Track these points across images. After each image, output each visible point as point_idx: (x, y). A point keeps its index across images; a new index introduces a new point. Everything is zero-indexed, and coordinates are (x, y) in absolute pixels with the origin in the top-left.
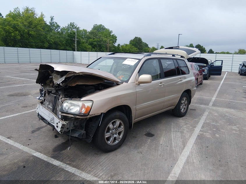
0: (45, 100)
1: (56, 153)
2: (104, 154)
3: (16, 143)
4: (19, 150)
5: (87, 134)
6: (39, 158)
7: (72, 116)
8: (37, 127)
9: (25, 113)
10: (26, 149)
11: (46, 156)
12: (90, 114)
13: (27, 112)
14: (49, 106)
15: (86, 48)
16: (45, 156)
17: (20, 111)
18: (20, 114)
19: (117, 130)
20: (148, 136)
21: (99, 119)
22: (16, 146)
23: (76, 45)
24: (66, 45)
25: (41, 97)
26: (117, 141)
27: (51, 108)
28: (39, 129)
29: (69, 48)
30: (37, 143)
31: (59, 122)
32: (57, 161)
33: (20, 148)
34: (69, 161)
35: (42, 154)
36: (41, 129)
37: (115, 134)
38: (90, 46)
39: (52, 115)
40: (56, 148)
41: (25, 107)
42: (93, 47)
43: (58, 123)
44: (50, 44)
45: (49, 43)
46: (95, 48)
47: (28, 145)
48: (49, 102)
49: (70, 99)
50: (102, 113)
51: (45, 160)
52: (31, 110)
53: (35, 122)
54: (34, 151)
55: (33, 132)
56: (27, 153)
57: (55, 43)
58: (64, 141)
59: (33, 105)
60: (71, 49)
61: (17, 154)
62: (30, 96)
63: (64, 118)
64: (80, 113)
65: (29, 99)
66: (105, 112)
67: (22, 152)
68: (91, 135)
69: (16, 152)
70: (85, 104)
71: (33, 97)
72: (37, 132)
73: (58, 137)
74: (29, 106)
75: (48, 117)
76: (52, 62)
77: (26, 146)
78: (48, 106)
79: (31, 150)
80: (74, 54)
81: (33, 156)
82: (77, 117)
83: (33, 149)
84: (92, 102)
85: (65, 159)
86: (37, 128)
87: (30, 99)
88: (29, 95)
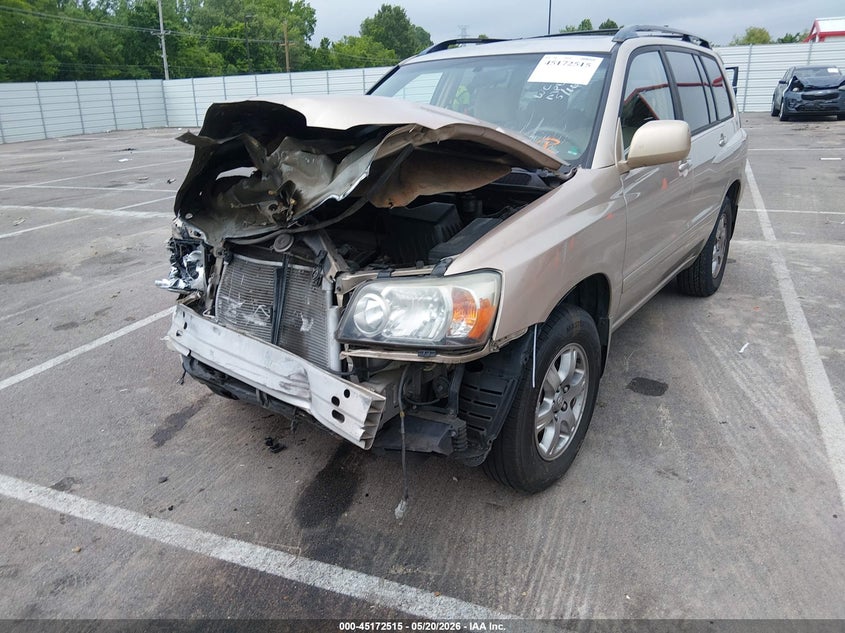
0: (213, 290)
1: (319, 530)
2: (526, 501)
3: (110, 508)
4: (140, 541)
5: (473, 433)
6: (254, 572)
7: (414, 357)
8: (169, 414)
9: (80, 356)
10: (169, 532)
11: (281, 557)
12: (494, 337)
13: (88, 348)
14: (249, 318)
15: (204, 65)
16: (275, 553)
17: (56, 347)
18: (60, 359)
19: (566, 389)
20: (646, 394)
21: (522, 356)
22: (117, 526)
23: (164, 56)
24: (126, 57)
25: (178, 275)
26: (567, 438)
27: (261, 324)
28: (178, 421)
29: (140, 72)
30: (206, 492)
31: (347, 394)
32: (349, 574)
33: (140, 532)
34: (399, 560)
35: (259, 549)
36: (189, 422)
37: (562, 409)
38: (217, 57)
39: (288, 360)
40: (302, 503)
41: (66, 327)
42: (230, 60)
43: (342, 397)
44: (65, 59)
45: (59, 58)
46: (238, 61)
47: (171, 509)
48: (247, 297)
49: (383, 274)
50: (531, 328)
51: (290, 574)
52: (101, 336)
53: (145, 390)
54: (214, 536)
55: (160, 438)
56: (183, 553)
57: (84, 55)
58: (321, 465)
59: (97, 314)
60: (145, 72)
61: (139, 565)
62: (65, 275)
63: (360, 372)
64: (444, 340)
65: (66, 289)
66: (544, 321)
67: (161, 553)
68: (485, 432)
69: (134, 559)
70: (472, 292)
71: (79, 278)
72: (180, 438)
73: (284, 448)
74: (85, 322)
75: (260, 371)
76: (87, 131)
77: (166, 518)
78: (240, 318)
79: (198, 534)
80: (167, 89)
81: (223, 565)
82: (439, 358)
83: (206, 529)
84: (498, 276)
85: (374, 553)
86: (170, 419)
87: (73, 288)
88: (60, 270)
